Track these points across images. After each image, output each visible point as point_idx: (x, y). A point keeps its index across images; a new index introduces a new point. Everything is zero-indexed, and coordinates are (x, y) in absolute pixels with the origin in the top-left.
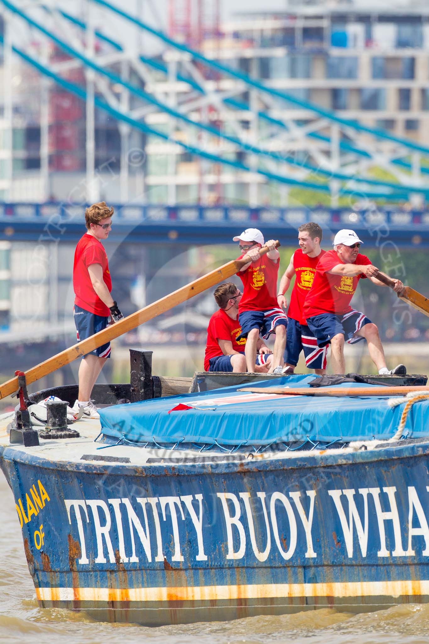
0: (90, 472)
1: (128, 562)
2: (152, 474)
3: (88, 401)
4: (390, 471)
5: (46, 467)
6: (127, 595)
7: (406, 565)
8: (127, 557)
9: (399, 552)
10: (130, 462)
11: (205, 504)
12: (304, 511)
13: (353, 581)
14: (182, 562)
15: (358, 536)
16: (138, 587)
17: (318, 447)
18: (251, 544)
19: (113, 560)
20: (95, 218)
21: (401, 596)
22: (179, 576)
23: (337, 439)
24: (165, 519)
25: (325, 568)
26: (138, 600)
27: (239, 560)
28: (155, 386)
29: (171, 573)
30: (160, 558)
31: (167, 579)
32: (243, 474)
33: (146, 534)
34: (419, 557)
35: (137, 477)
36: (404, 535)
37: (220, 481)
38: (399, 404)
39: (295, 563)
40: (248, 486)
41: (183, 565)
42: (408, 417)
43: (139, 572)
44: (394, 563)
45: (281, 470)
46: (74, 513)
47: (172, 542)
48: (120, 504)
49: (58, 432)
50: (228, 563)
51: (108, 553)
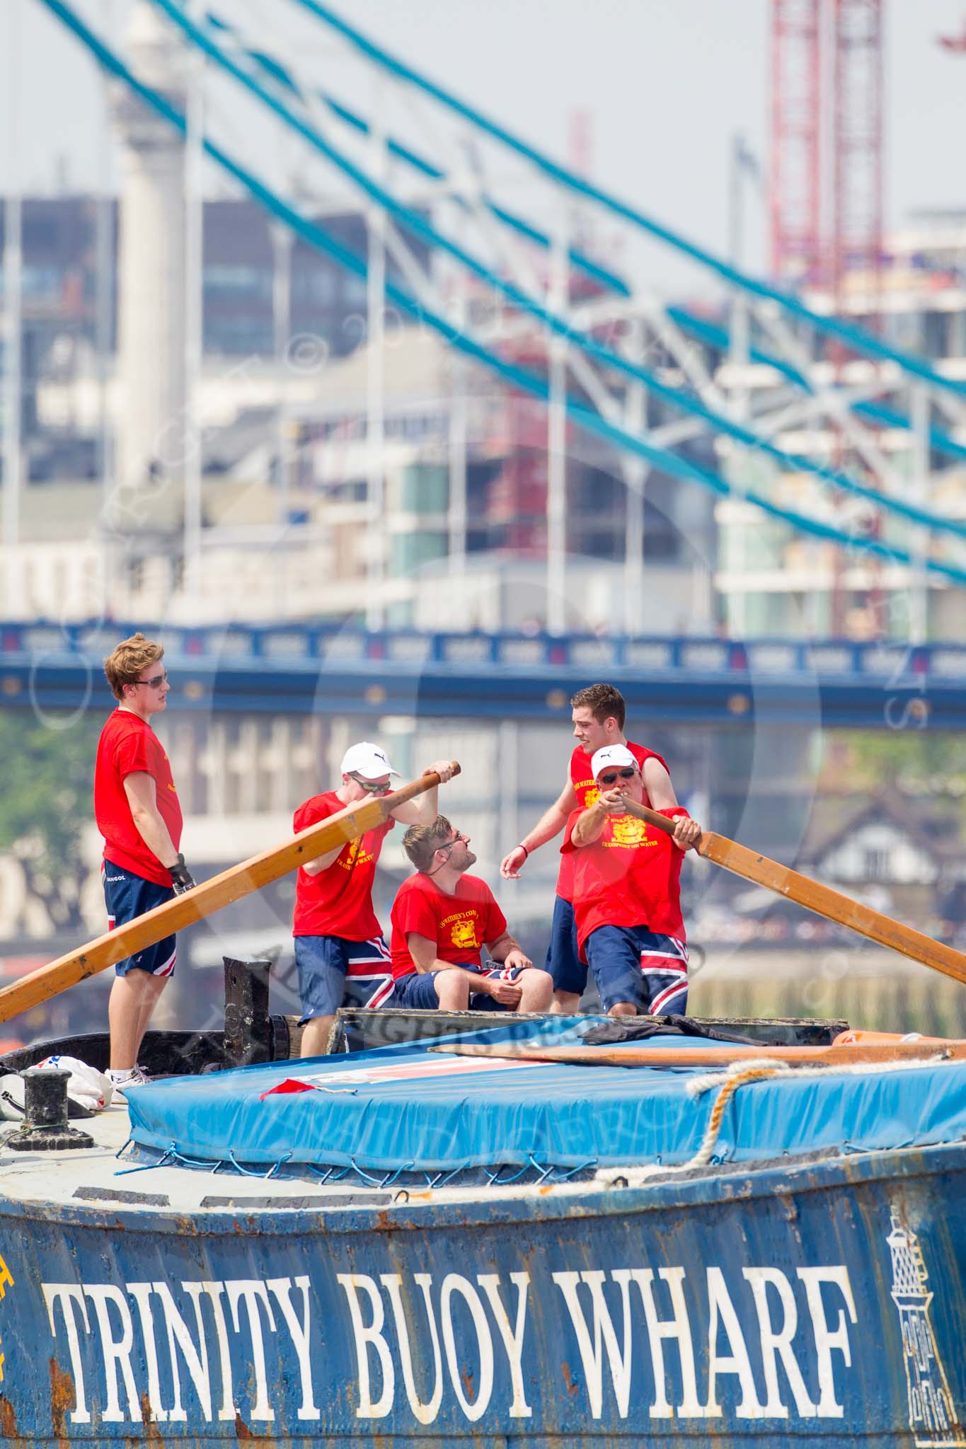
0: (90, 1224)
1: (166, 1419)
2: (210, 1231)
3: (132, 1067)
4: (673, 1232)
5: (3, 1211)
7: (704, 1436)
8: (164, 1410)
9: (690, 1408)
10: (169, 1204)
11: (315, 1301)
12: (507, 1315)
14: (271, 1422)
15: (611, 1372)
17: (550, 1177)
18: (405, 1387)
19: (137, 1416)
20: (129, 670)
23: (589, 1161)
24: (237, 1330)
25: (549, 1439)
27: (381, 1419)
28: (277, 1035)
29: (250, 1446)
30: (229, 1412)
32: (387, 1234)
33: (200, 1361)
34: (730, 1421)
35: (180, 1236)
36: (700, 1371)
37: (343, 1249)
38: (709, 1087)
39: (489, 1428)
40: (396, 1261)
41: (274, 1429)
42: (725, 1117)
43: (188, 1441)
44: (681, 1432)
45: (460, 1226)
46: (62, 1312)
47: (251, 1379)
48: (150, 1294)
49: (47, 1135)
50: (360, 1426)
51: (127, 1400)
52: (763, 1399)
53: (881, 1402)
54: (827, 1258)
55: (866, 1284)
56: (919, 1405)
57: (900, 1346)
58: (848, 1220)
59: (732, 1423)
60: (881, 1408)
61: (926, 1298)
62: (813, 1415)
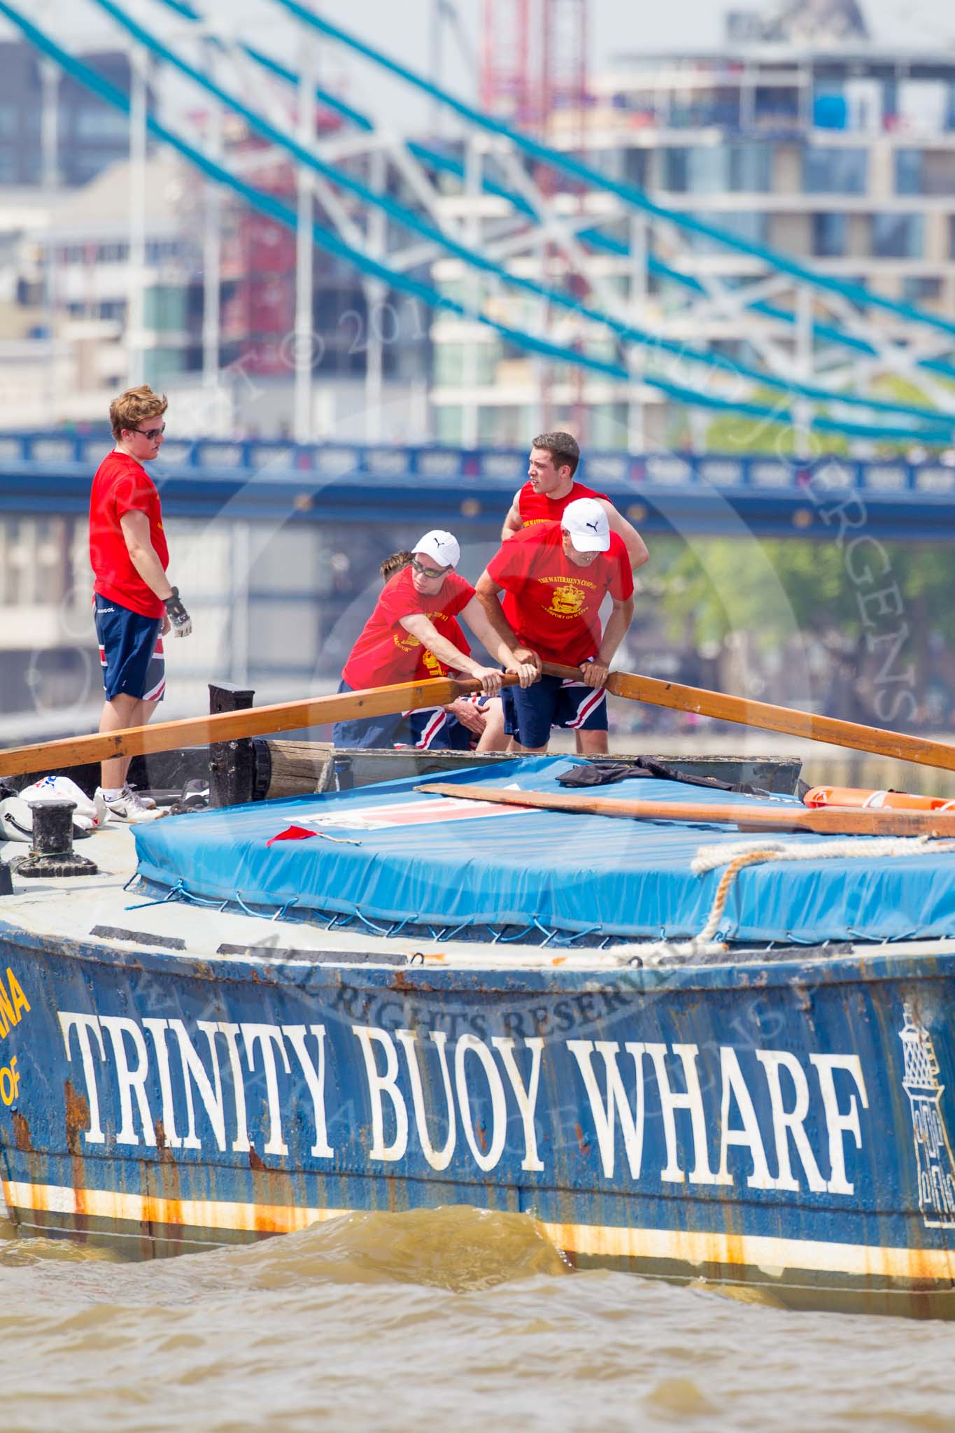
0: (108, 962)
1: (180, 1146)
2: (226, 977)
3: (123, 787)
4: (687, 1012)
5: (21, 943)
6: (178, 1212)
7: (715, 1201)
8: (178, 1137)
9: (701, 1175)
10: (185, 949)
11: (330, 1048)
12: (521, 1076)
13: (613, 1225)
14: (285, 1156)
15: (623, 1136)
16: (199, 1199)
17: (555, 939)
18: (418, 1135)
19: (151, 1140)
20: (131, 417)
21: (705, 1262)
22: (278, 1184)
23: (594, 928)
24: (252, 1068)
25: (560, 1193)
26: (199, 1224)
27: (394, 1162)
28: (259, 759)
29: (263, 1177)
30: (243, 1144)
31: (255, 1188)
32: (403, 992)
34: (741, 1189)
35: (197, 979)
36: (712, 1141)
37: (360, 1003)
38: (712, 866)
39: (501, 1178)
40: (412, 1018)
41: (287, 1163)
42: (729, 896)
43: (202, 1168)
44: (692, 1196)
45: (476, 992)
46: (77, 1040)
47: (265, 1116)
48: (165, 1030)
49: (54, 862)
50: (374, 1167)
51: (141, 1125)
52: (774, 1171)
53: (890, 1183)
54: (840, 1047)
55: (879, 1073)
56: (929, 1188)
57: (911, 1133)
58: (861, 1014)
59: (743, 1191)
60: (891, 1189)
61: (937, 1091)
62: (824, 1190)
